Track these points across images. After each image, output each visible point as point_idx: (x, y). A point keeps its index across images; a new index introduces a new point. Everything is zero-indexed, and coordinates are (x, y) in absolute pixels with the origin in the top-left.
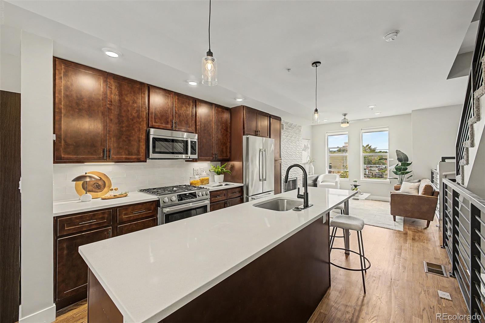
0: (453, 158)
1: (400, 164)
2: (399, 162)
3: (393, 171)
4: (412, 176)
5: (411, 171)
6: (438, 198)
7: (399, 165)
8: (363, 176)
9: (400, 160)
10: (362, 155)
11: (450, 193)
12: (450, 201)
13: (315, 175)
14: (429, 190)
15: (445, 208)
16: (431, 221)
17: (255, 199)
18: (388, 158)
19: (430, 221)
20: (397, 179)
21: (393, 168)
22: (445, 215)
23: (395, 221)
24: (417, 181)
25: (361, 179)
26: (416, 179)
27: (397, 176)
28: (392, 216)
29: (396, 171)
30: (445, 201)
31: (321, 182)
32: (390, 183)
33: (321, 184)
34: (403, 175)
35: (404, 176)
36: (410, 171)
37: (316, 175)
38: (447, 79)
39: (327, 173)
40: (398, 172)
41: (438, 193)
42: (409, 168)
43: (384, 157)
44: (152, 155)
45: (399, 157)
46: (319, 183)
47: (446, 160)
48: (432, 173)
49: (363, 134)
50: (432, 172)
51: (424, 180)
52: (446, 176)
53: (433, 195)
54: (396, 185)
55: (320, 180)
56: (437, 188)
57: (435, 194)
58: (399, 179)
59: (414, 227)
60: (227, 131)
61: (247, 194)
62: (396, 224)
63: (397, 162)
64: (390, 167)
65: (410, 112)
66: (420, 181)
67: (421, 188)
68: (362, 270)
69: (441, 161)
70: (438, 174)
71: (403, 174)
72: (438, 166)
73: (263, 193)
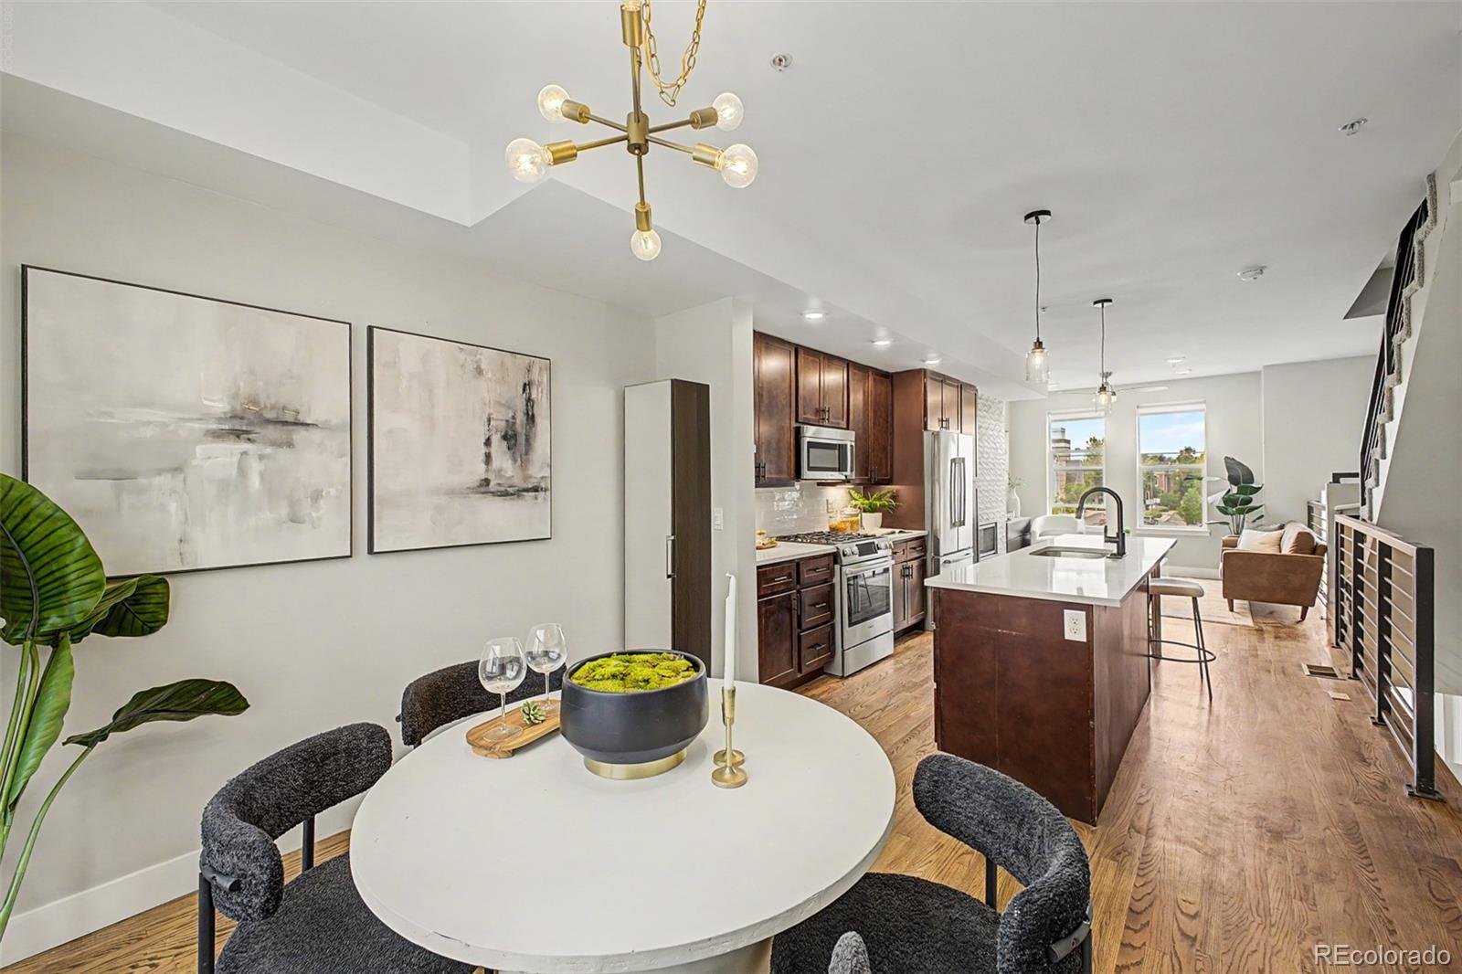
0: (1356, 475)
1: (1235, 490)
2: (1233, 486)
3: (1218, 507)
4: (1262, 516)
5: (1261, 506)
6: (1325, 558)
7: (1231, 493)
8: (1143, 520)
9: (1233, 480)
10: (1140, 468)
11: (1349, 539)
12: (1349, 553)
13: (1023, 519)
14: (1304, 542)
15: (1340, 569)
16: (1310, 608)
17: (949, 562)
18: (1204, 474)
19: (1307, 608)
20: (1228, 524)
21: (1218, 498)
22: (1340, 583)
23: (1232, 610)
24: (1276, 526)
25: (1138, 527)
26: (1276, 524)
27: (1228, 518)
28: (1226, 600)
29: (1223, 505)
30: (1340, 556)
31: (1040, 536)
32: (1208, 535)
33: (1039, 538)
34: (1242, 516)
35: (1244, 519)
36: (1258, 505)
37: (1027, 519)
38: (1345, 318)
39: (1049, 513)
40: (1230, 510)
41: (1325, 549)
42: (1256, 499)
43: (1194, 474)
44: (806, 474)
45: (1232, 474)
46: (1035, 537)
47: (1341, 479)
48: (1310, 509)
49: (1141, 418)
50: (1309, 507)
51: (1293, 524)
52: (1341, 512)
53: (1313, 553)
54: (1225, 538)
55: (1037, 527)
56: (1323, 537)
57: (1318, 551)
58: (1231, 524)
59: (1275, 619)
60: (887, 422)
61: (937, 552)
62: (1236, 615)
63: (1228, 485)
64: (1208, 495)
65: (1260, 368)
66: (1282, 527)
67: (1286, 540)
68: (1200, 662)
69: (1331, 481)
70: (1324, 510)
71: (1241, 512)
72: (1324, 494)
73: (959, 551)
